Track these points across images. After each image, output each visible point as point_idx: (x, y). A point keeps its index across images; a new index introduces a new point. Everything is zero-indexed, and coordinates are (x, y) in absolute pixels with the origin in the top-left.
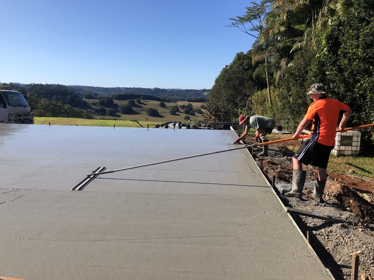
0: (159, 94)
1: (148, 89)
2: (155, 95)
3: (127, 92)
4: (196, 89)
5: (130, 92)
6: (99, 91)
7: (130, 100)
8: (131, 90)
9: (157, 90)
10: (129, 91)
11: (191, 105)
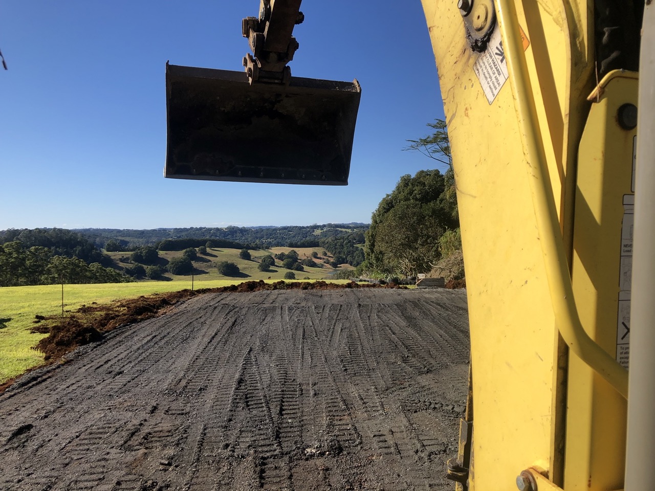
0: (236, 237)
1: (218, 229)
2: (230, 239)
3: (179, 235)
4: (301, 226)
5: (184, 237)
6: (129, 236)
7: (188, 249)
8: (186, 233)
9: (233, 231)
10: (184, 234)
11: (295, 252)
